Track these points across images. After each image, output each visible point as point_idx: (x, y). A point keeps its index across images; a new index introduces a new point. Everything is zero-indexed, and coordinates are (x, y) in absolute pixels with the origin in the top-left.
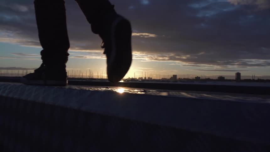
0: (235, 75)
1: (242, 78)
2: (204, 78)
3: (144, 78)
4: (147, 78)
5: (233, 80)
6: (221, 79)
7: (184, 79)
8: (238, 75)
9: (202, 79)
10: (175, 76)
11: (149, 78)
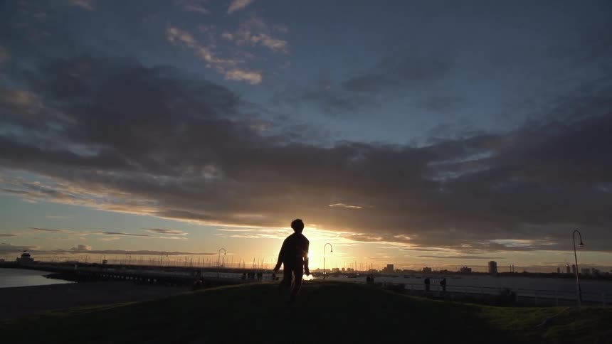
0: (487, 265)
1: (499, 271)
2: (439, 270)
3: (341, 269)
4: (346, 269)
5: (486, 274)
6: (466, 271)
7: (405, 271)
8: (493, 265)
9: (435, 271)
10: (390, 266)
11: (349, 269)
